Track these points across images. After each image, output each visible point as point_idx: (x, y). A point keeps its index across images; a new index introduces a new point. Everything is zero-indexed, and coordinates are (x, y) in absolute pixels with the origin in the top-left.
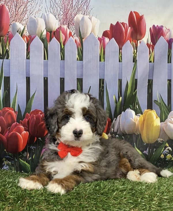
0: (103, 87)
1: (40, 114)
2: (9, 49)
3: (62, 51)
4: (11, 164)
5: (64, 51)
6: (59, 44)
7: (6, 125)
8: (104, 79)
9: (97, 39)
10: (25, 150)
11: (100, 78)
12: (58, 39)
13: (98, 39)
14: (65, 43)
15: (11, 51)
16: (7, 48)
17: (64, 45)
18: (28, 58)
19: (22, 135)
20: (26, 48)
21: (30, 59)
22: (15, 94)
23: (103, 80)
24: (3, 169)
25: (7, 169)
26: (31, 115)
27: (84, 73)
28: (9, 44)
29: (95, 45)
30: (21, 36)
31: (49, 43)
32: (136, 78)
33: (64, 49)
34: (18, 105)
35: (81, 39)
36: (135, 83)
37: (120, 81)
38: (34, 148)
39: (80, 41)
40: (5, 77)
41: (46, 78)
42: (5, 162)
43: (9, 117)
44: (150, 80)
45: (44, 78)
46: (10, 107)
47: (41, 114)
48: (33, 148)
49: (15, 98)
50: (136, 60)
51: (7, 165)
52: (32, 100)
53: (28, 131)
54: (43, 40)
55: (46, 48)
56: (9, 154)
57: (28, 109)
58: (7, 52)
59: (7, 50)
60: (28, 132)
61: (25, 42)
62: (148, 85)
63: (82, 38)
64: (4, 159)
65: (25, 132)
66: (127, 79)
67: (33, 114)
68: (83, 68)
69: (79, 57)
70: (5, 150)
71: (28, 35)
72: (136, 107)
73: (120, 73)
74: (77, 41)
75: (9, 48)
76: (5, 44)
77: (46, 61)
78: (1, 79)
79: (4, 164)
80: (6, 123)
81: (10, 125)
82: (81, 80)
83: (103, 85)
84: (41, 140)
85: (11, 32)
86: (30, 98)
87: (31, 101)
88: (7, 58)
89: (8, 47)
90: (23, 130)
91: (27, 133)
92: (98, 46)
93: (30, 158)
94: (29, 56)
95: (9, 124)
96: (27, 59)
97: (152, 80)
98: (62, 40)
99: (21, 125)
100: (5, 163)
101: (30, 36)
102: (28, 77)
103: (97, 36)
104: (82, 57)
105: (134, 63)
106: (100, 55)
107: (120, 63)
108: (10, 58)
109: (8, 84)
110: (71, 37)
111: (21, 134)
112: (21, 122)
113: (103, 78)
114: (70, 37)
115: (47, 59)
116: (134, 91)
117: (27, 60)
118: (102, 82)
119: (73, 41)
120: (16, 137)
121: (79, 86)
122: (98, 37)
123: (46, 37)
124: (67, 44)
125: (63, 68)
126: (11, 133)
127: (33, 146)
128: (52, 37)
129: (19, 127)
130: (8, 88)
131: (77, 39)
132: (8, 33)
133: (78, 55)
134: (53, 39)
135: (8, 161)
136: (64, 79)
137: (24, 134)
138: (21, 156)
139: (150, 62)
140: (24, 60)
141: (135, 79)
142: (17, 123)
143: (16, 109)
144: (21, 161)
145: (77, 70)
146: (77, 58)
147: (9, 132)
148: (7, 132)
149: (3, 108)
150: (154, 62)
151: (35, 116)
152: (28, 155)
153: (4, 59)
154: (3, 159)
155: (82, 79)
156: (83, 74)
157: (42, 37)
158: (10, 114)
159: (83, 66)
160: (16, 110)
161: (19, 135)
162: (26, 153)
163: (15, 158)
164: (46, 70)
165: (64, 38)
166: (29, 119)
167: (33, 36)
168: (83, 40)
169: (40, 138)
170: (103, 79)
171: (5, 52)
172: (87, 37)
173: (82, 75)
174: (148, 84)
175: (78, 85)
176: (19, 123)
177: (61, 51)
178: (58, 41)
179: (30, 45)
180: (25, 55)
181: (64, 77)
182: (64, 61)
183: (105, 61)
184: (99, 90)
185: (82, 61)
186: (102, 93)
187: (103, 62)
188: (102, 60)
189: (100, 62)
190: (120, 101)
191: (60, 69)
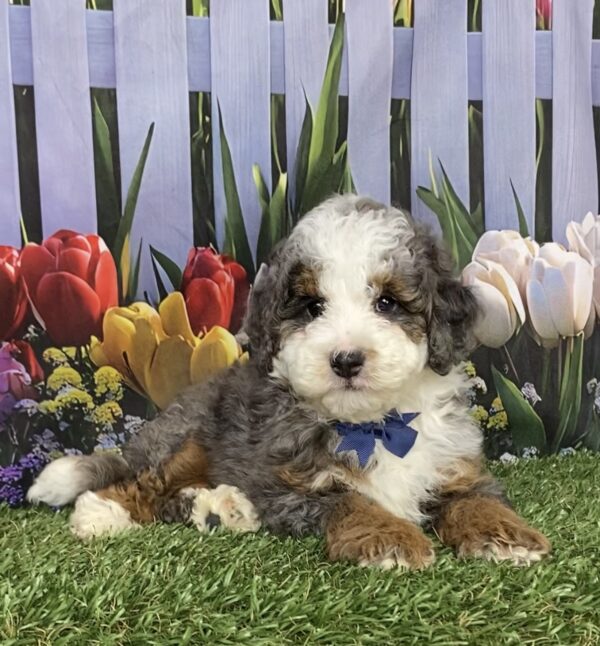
0: (208, 128)
8: (210, 93)
11: (194, 89)
23: (207, 97)
27: (121, 64)
32: (342, 92)
36: (339, 111)
37: (279, 104)
44: (400, 101)
50: (342, 15)
62: (393, 122)
66: (308, 95)
68: (113, 44)
73: (279, 71)
82: (109, 94)
83: (207, 119)
97: (408, 103)
105: (333, 26)
107: (275, 22)
113: (207, 90)
116: (337, 150)
118: (201, 105)
121: (102, 122)
125: (23, 40)
136: (31, 89)
139: (399, 23)
141: (340, 97)
145: (89, 48)
150: (412, 25)
155: (115, 90)
159: (112, 32)
170: (205, 94)
173: (112, 74)
174: (390, 118)
175: (97, 118)
181: (30, 84)
182: (26, 7)
183: (209, 16)
184: (193, 140)
185: (109, 12)
186: (203, 152)
187: (204, 15)
188: (198, 9)
189: (190, 17)
190: (281, 191)
191: (11, 45)
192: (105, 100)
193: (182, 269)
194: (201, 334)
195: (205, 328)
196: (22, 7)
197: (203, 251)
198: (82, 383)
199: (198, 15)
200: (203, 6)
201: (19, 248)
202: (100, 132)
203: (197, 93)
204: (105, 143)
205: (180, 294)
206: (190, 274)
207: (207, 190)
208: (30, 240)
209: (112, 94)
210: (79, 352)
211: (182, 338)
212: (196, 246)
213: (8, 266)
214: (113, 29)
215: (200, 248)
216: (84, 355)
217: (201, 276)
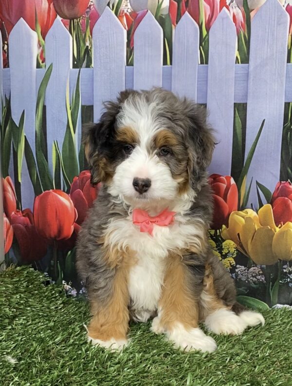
2: (92, 45)
3: (204, 42)
5: (207, 43)
6: (196, 28)
7: (87, 206)
9: (284, 9)
11: (287, 101)
12: (196, 16)
13: (286, 9)
14: (211, 23)
15: (94, 50)
16: (88, 44)
17: (208, 29)
18: (130, 63)
20: (126, 41)
21: (134, 65)
27: (250, 91)
28: (91, 34)
29: (279, 24)
30: (116, 13)
31: (175, 26)
33: (208, 39)
35: (247, 11)
39: (244, 17)
40: (83, 107)
54: (162, 21)
55: (168, 38)
58: (88, 51)
59: (88, 47)
61: (123, 28)
63: (248, 8)
68: (248, 80)
69: (240, 55)
71: (129, 11)
74: (236, 17)
75: (91, 43)
76: (84, 34)
77: (167, 68)
78: (76, 112)
80: (87, 203)
82: (243, 106)
85: (94, 7)
88: (88, 66)
89: (90, 40)
92: (286, 28)
94: (133, 59)
96: (128, 65)
98: (203, 19)
101: (134, 14)
103: (283, 3)
104: (247, 55)
106: (289, 48)
108: (93, 65)
110: (225, 8)
114: (221, 8)
115: (171, 64)
117: (127, 67)
119: (227, 17)
121: (238, 120)
122: (285, 7)
123: (169, 13)
124: (215, 26)
125: (204, 81)
128: (182, 12)
131: (238, 14)
132: (88, 10)
133: (238, 50)
134: (183, 18)
136: (205, 105)
140: (122, 67)
145: (235, 83)
146: (237, 57)
149: (80, 172)
153: (81, 67)
155: (246, 104)
156: (247, 93)
157: (159, 14)
159: (248, 75)
165: (209, 12)
167: (140, 13)
168: (252, 14)
171: (82, 54)
172: (259, 6)
173: (246, 95)
175: (236, 118)
177: (201, 44)
178: (194, 21)
179: (133, 33)
180: (123, 57)
181: (205, 103)
182: (206, 65)
184: (284, 128)
185: (248, 64)
186: (289, 133)
189: (289, 64)
191: (198, 84)
192: (241, 109)
193: (272, 193)
194: (280, 226)
195: (282, 223)
196: (205, 65)
197: (284, 183)
198: (216, 247)
202: (237, 125)
203: (289, 103)
204: (239, 131)
205: (270, 205)
206: (276, 195)
209: (245, 106)
210: (216, 232)
211: (270, 228)
212: (281, 181)
214: (248, 73)
215: (282, 182)
216: (218, 234)
217: (282, 196)
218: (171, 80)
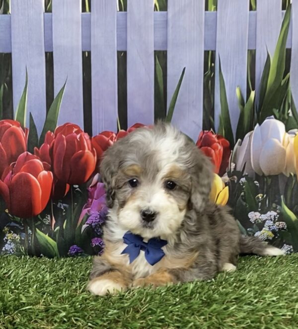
0: (213, 69)
1: (75, 134)
4: (20, 240)
7: (6, 157)
8: (215, 51)
10: (46, 211)
11: (206, 49)
18: (48, 10)
19: (40, 178)
21: (53, 11)
22: (23, 91)
23: (213, 53)
24: (5, 248)
25: (11, 250)
26: (56, 135)
27: (170, 38)
32: (288, 46)
34: (30, 113)
36: (286, 57)
37: (252, 55)
38: (64, 207)
41: (88, 52)
42: (7, 235)
43: (12, 141)
45: (83, 53)
46: (12, 118)
47: (77, 132)
48: (62, 208)
49: (23, 100)
50: (290, 5)
51: (11, 242)
52: (58, 102)
53: (52, 169)
56: (14, 218)
57: (50, 122)
60: (51, 173)
64: (6, 229)
65: (45, 172)
66: (268, 49)
67: (61, 134)
68: (167, 28)
69: (158, 2)
70: (7, 211)
72: (288, 114)
73: (253, 38)
77: (86, 15)
79: (7, 240)
80: (6, 154)
81: (13, 158)
82: (164, 53)
83: (213, 64)
84: (78, 189)
86: (55, 98)
87: (56, 105)
88: (5, 12)
90: (41, 168)
91: (49, 174)
93: (58, 228)
94: (51, 5)
95: (12, 156)
96: (46, 11)
99: (37, 158)
100: (9, 236)
102: (49, 53)
104: (165, 3)
105: (285, 11)
107: (252, 12)
108: (10, 11)
109: (7, 70)
111: (37, 178)
112: (36, 151)
113: (213, 49)
115: (90, 10)
116: (284, 78)
117: (46, 14)
118: (210, 57)
120: (28, 182)
121: (159, 68)
125: (123, 29)
126: (18, 174)
127: (63, 203)
129: (34, 163)
130: (8, 78)
135: (15, 232)
136: (125, 53)
137: (44, 176)
138: (39, 222)
140: (40, 14)
141: (287, 49)
142: (27, 154)
143: (26, 123)
144: (39, 234)
146: (155, 5)
147: (12, 173)
148: (9, 172)
151: (64, 137)
152: (54, 222)
154: (4, 228)
155: (166, 51)
158: (13, 133)
159: (167, 21)
160: (25, 126)
161: (33, 179)
162: (49, 218)
163: (28, 228)
164: (87, 36)
166: (53, 144)
169: (77, 186)
170: (212, 51)
173: (166, 43)
175: (157, 66)
176: (33, 153)
180: (41, 4)
181: (124, 50)
182: (125, 12)
183: (217, 10)
184: (205, 76)
185: (165, 12)
186: (210, 82)
187: (214, 10)
188: (212, 7)
189: (207, 12)
190: (251, 101)
191: (117, 31)
192: (161, 57)
196: (123, 12)
197: (207, 133)
199: (211, 10)
200: (214, 5)
201: (116, 132)
202: (158, 73)
203: (208, 51)
204: (160, 79)
206: (199, 145)
207: (211, 101)
208: (121, 129)
209: (165, 53)
212: (203, 130)
213: (110, 141)
215: (205, 131)
217: (205, 146)
218: (90, 27)
